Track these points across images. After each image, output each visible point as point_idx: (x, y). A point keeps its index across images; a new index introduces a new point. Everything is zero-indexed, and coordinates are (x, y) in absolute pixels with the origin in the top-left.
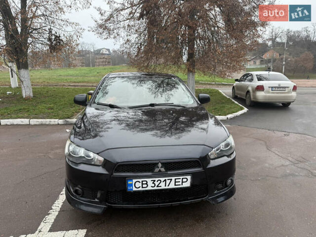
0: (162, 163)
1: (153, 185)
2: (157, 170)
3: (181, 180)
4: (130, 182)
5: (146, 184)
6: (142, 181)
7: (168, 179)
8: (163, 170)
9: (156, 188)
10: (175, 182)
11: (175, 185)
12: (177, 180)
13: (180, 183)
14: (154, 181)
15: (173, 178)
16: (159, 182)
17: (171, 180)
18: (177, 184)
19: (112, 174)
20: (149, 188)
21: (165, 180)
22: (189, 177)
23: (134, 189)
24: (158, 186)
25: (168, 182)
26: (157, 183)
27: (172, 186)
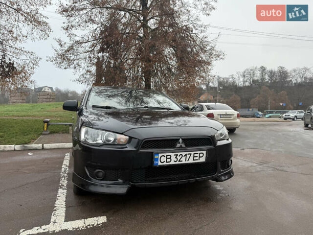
0: (182, 139)
1: (176, 160)
2: (178, 145)
3: (198, 155)
4: (156, 157)
5: (170, 158)
6: (167, 156)
7: (188, 154)
8: (183, 146)
9: (178, 163)
10: (194, 157)
11: (194, 160)
12: (195, 155)
13: (198, 158)
14: (177, 155)
15: (192, 153)
16: (181, 156)
17: (191, 154)
18: (195, 158)
19: (138, 150)
20: (172, 163)
21: (186, 155)
22: (205, 152)
23: (160, 164)
24: (179, 161)
25: (188, 156)
26: (179, 158)
27: (191, 161)
